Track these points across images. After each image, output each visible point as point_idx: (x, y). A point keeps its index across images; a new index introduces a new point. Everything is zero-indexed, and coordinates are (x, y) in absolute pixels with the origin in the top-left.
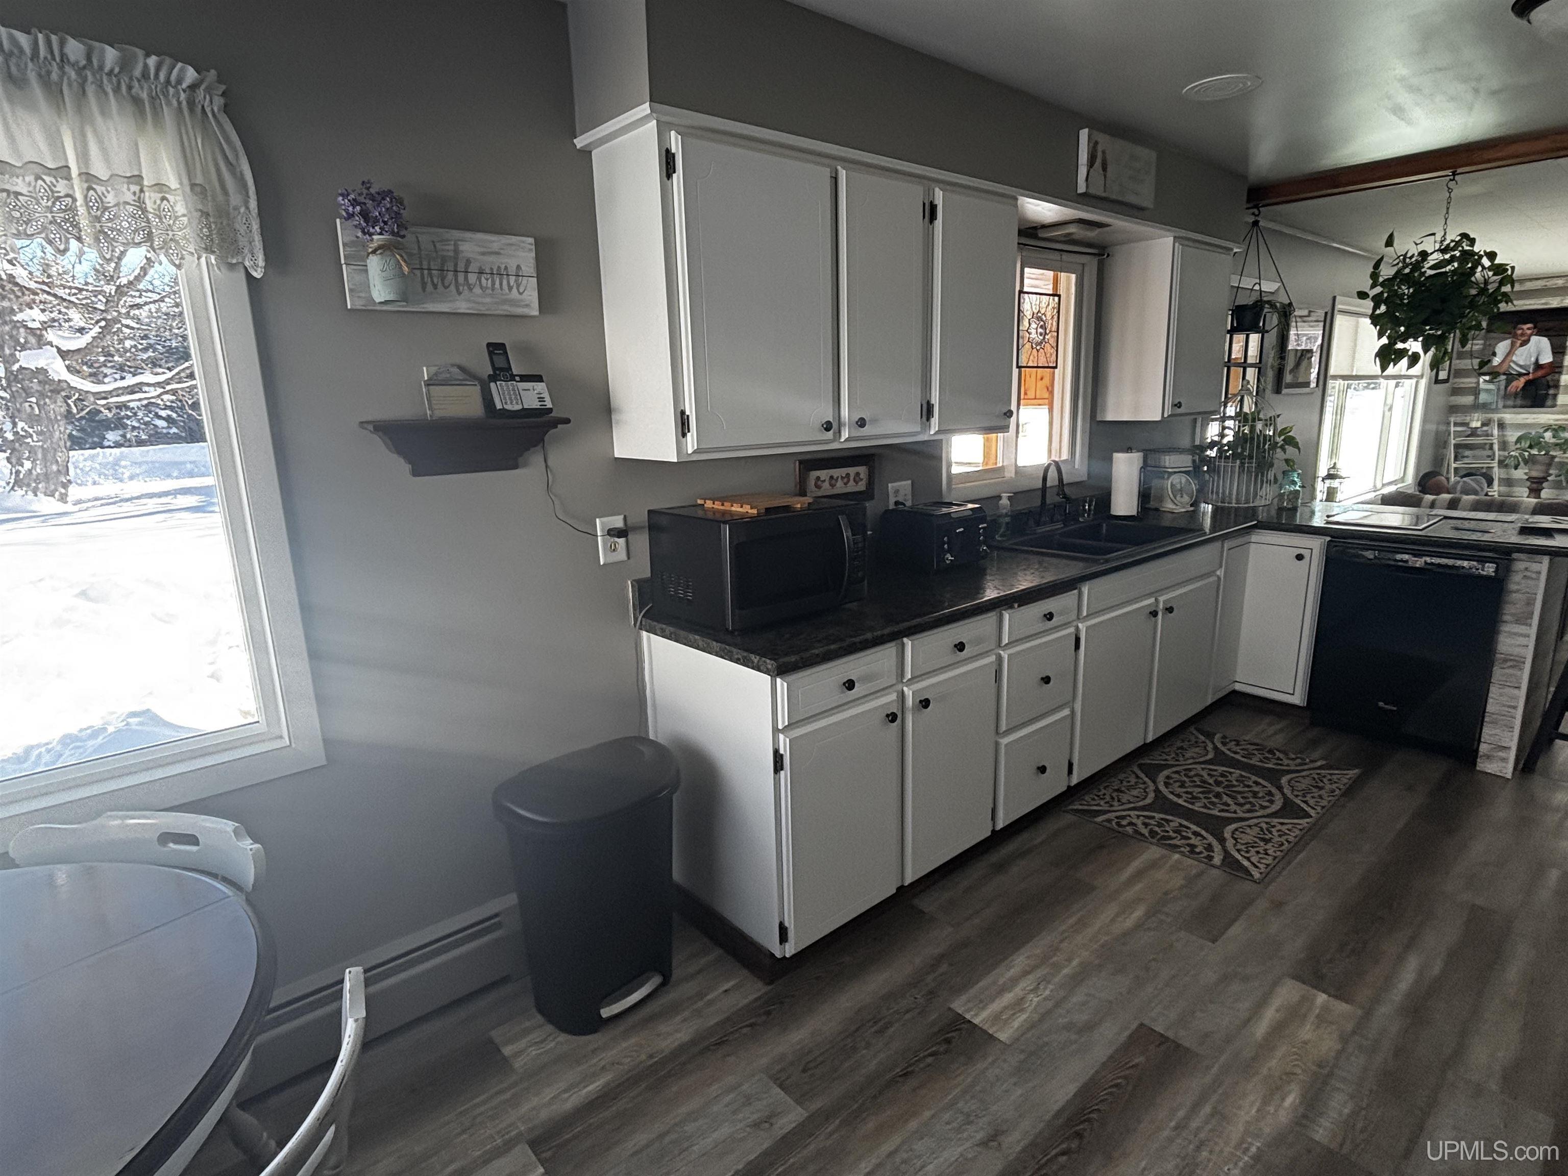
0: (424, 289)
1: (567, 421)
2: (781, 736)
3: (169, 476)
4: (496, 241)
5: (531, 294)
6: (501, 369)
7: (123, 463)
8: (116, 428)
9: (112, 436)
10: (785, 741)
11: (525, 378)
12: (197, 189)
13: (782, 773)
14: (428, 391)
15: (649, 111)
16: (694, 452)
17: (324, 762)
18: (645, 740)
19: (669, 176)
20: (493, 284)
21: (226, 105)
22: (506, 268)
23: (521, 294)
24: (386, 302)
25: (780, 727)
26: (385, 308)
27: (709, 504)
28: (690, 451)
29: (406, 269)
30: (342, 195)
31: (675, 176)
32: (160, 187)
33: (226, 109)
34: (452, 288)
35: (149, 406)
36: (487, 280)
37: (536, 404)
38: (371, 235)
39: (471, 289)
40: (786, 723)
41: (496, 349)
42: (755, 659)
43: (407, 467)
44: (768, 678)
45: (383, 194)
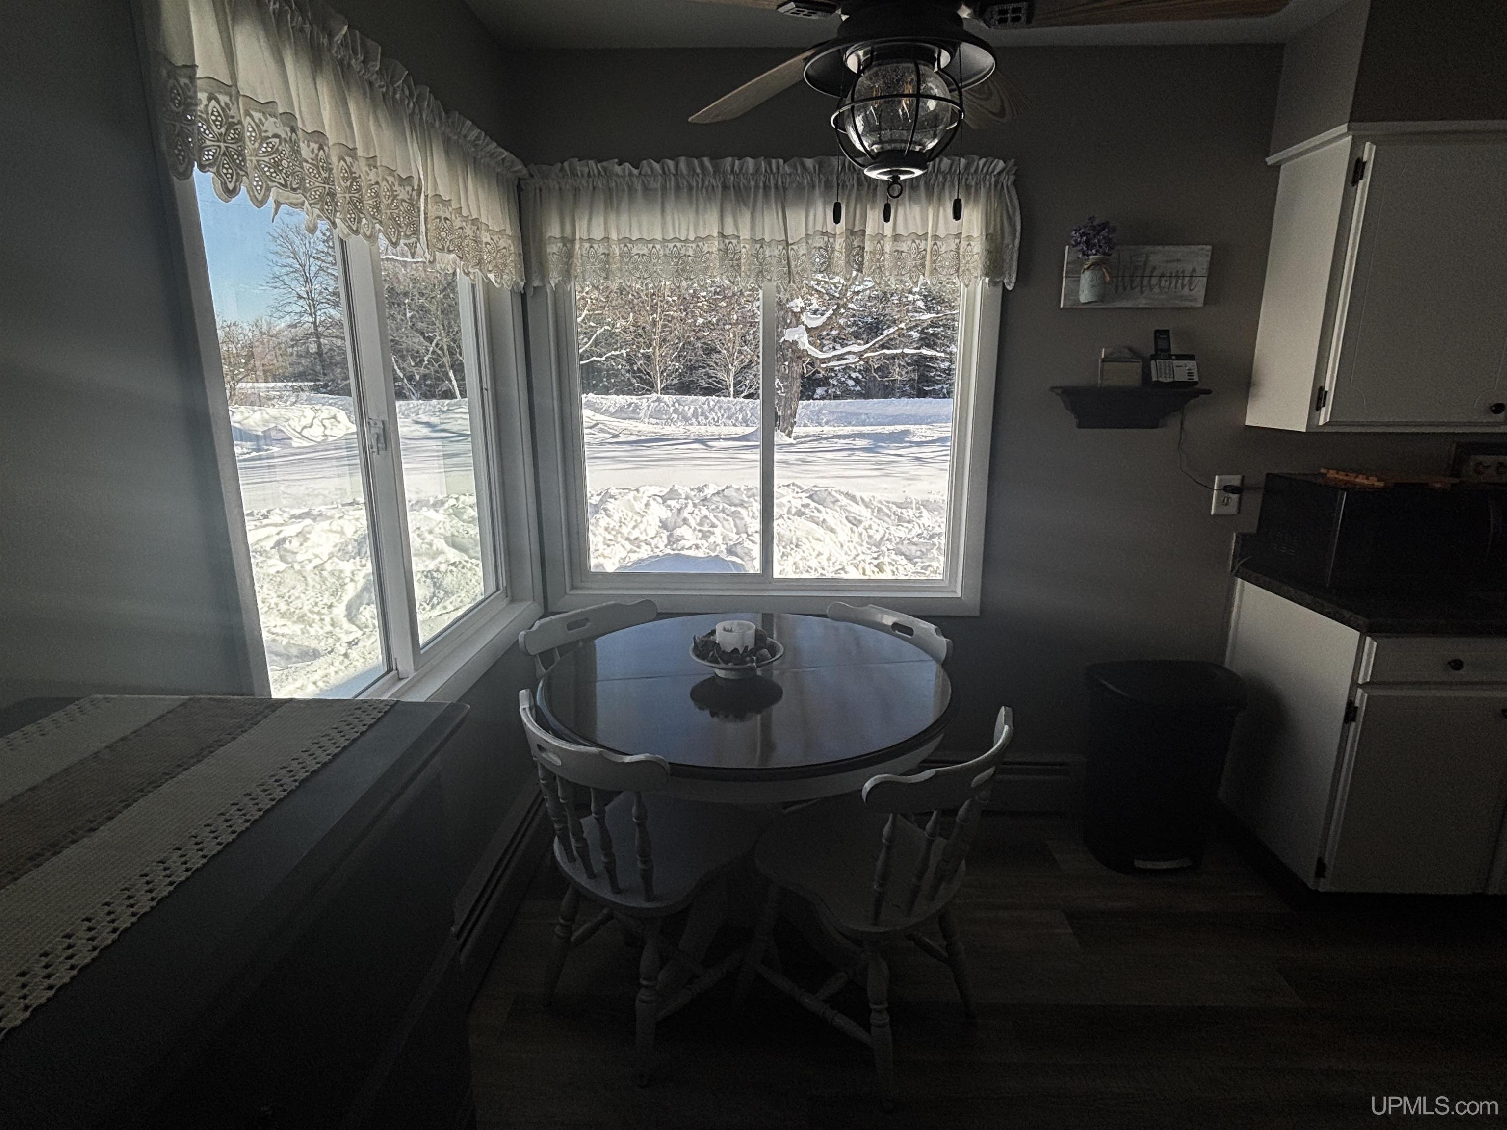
0: (1116, 290)
1: (1208, 392)
2: (1360, 691)
3: (849, 424)
4: (1180, 251)
5: (1199, 290)
6: (1162, 350)
7: (824, 412)
8: (824, 385)
9: (820, 391)
10: (1362, 696)
11: (1180, 357)
12: (989, 237)
13: (1353, 724)
14: (1103, 366)
15: (1346, 130)
16: (1325, 425)
17: (977, 614)
18: (1220, 666)
19: (1355, 182)
20: (1170, 284)
21: (1015, 181)
22: (1183, 272)
23: (1191, 290)
24: (1089, 303)
25: (1360, 682)
26: (1087, 306)
27: (1332, 474)
28: (1321, 423)
29: (1108, 279)
30: (1076, 230)
31: (1361, 182)
32: (969, 237)
33: (1015, 183)
34: (1138, 289)
35: (847, 368)
36: (1166, 281)
37: (1185, 378)
38: (1088, 255)
39: (1151, 290)
40: (1368, 680)
41: (1161, 335)
42: (1347, 614)
43: (1075, 421)
44: (1357, 634)
45: (1104, 226)
